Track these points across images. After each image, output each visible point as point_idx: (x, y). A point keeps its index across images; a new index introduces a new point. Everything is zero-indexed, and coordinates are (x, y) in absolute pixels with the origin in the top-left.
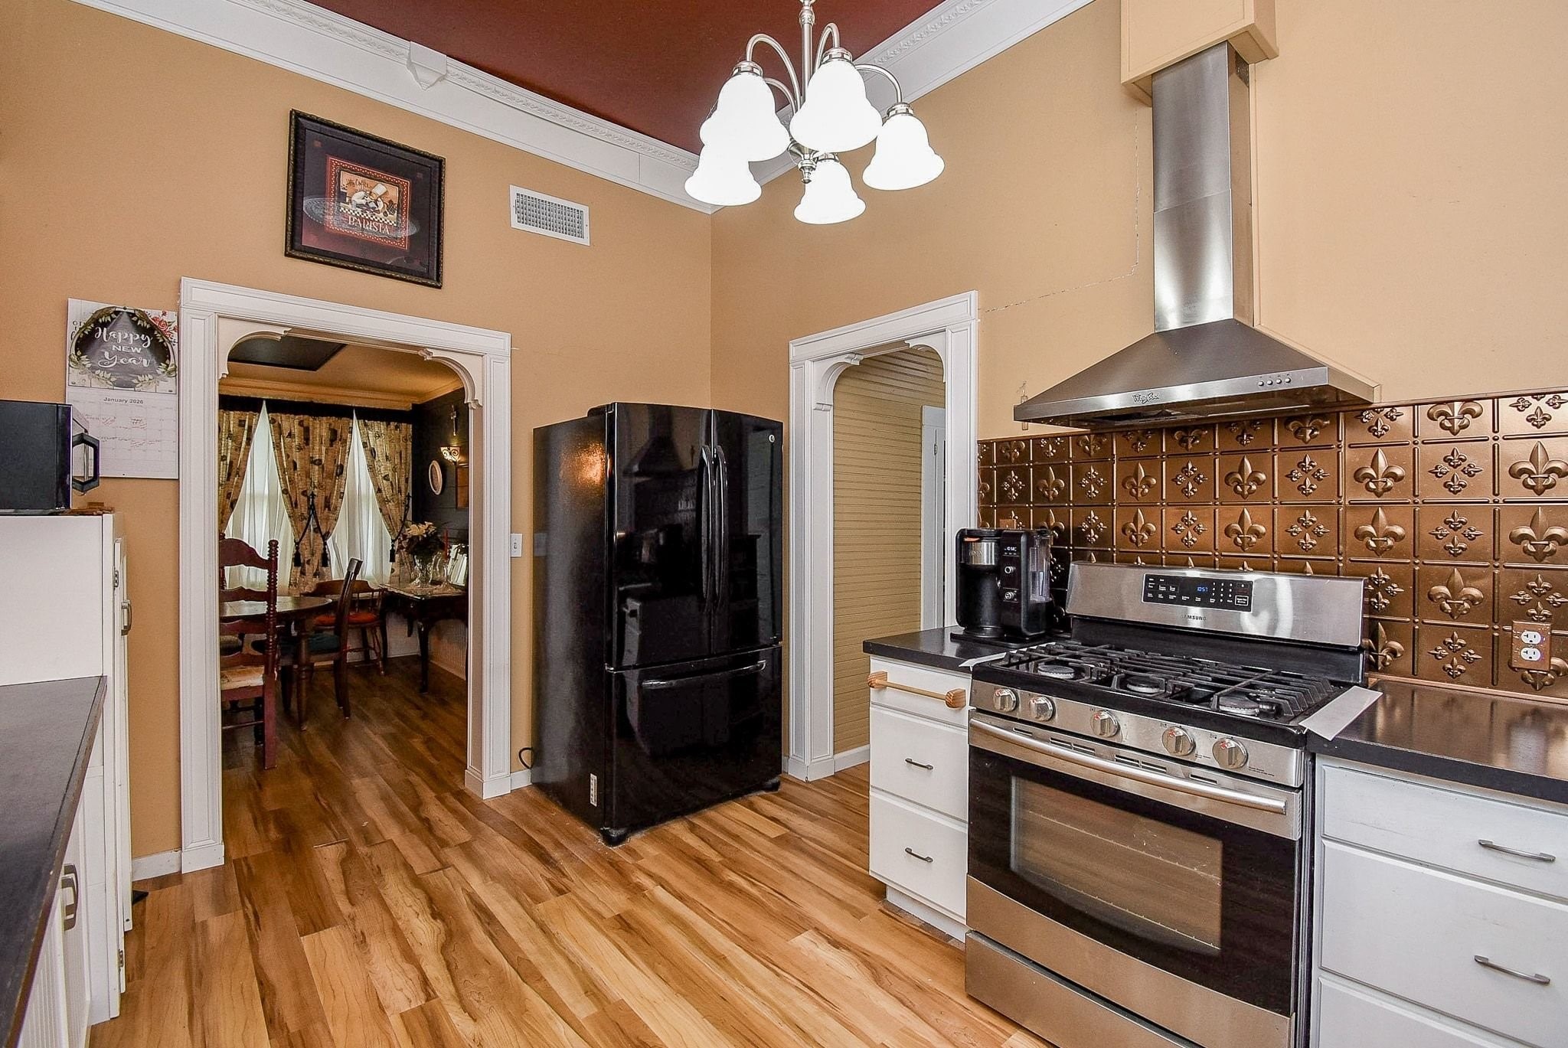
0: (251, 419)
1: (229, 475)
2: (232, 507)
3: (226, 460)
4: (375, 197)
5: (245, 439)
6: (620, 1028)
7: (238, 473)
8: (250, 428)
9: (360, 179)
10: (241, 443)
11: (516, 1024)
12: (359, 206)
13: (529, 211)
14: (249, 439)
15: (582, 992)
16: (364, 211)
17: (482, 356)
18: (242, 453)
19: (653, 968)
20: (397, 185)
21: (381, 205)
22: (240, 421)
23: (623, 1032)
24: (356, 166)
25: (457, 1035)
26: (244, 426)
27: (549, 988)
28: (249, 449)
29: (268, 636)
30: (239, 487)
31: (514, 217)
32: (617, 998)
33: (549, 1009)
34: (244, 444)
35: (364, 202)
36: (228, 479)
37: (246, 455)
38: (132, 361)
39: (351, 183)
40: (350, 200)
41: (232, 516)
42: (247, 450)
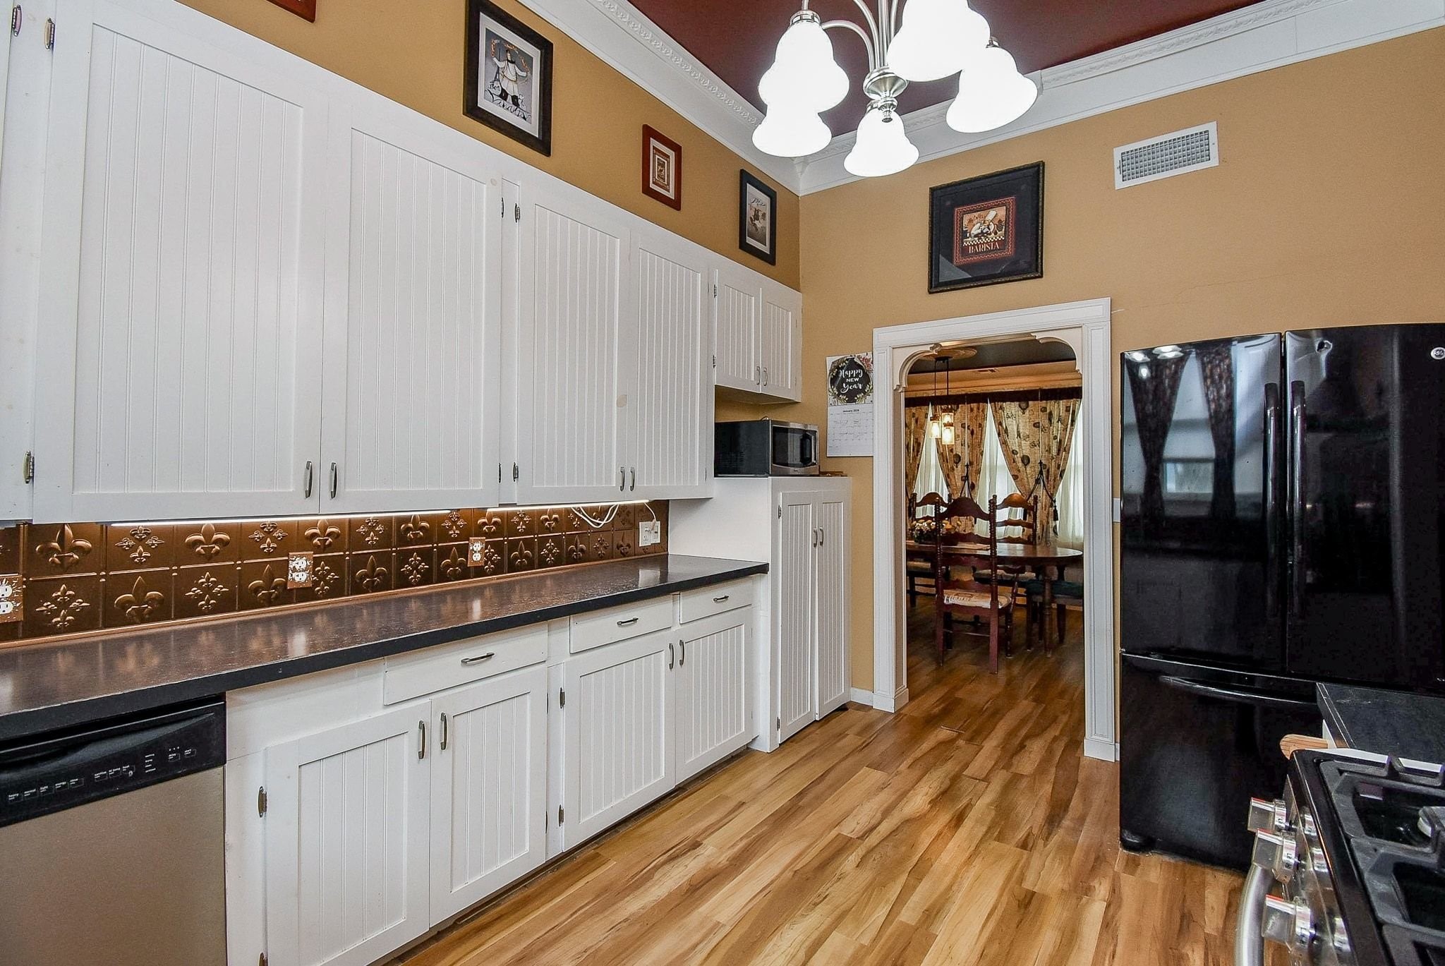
0: (1074, 405)
1: (1059, 450)
2: (1061, 476)
3: (1057, 438)
4: (987, 223)
5: (1070, 421)
6: (906, 947)
7: (1065, 450)
8: (1074, 412)
9: (976, 214)
10: (1067, 425)
11: (868, 888)
12: (976, 236)
13: (1132, 165)
14: (1073, 421)
15: (925, 908)
16: (980, 238)
17: (1081, 327)
18: (1068, 432)
19: (990, 940)
20: (1003, 205)
21: (992, 227)
22: (1067, 407)
23: (904, 949)
24: (974, 206)
25: (841, 864)
26: (1069, 411)
27: (915, 888)
28: (1073, 429)
29: (992, 572)
30: (1066, 460)
31: (1118, 176)
32: (937, 931)
33: (894, 898)
34: (1069, 426)
35: (979, 231)
36: (1058, 454)
37: (1071, 434)
38: (855, 386)
39: (971, 221)
40: (970, 234)
41: (1061, 485)
42: (1072, 430)
